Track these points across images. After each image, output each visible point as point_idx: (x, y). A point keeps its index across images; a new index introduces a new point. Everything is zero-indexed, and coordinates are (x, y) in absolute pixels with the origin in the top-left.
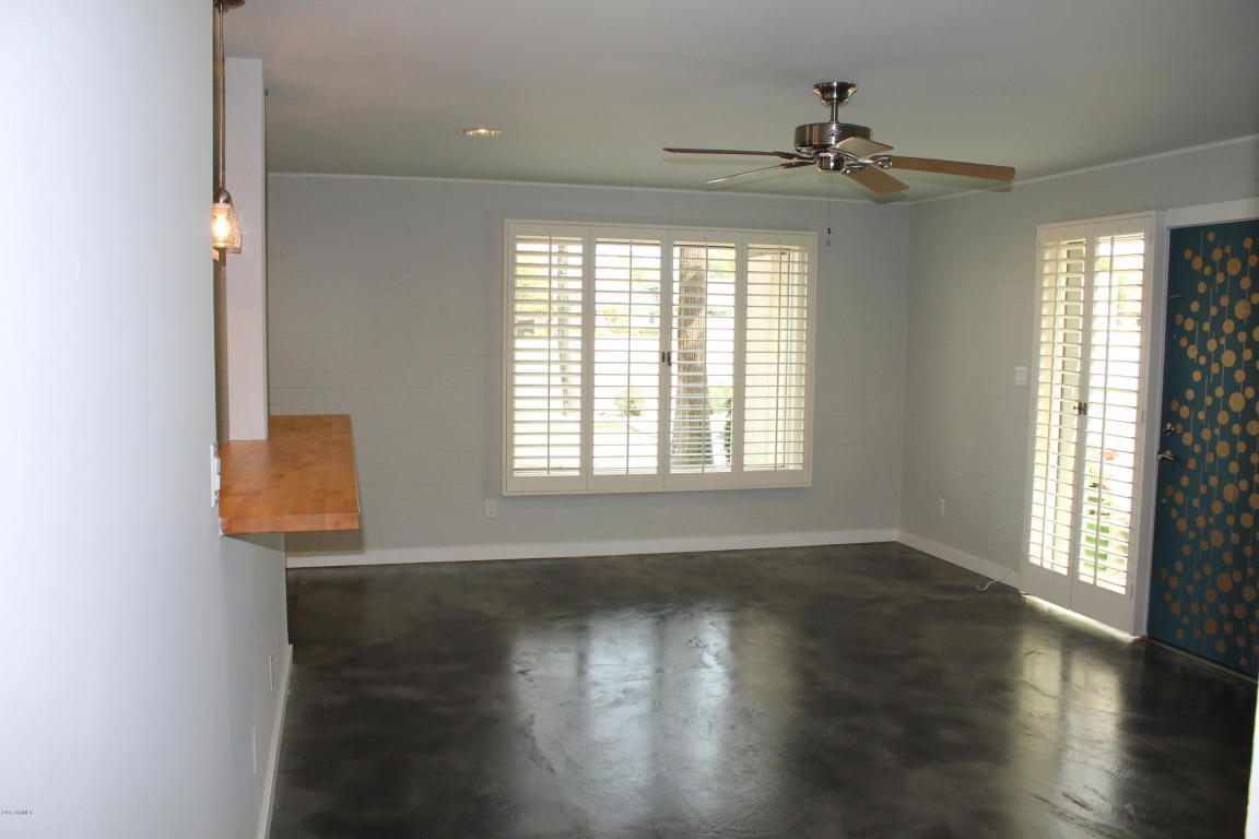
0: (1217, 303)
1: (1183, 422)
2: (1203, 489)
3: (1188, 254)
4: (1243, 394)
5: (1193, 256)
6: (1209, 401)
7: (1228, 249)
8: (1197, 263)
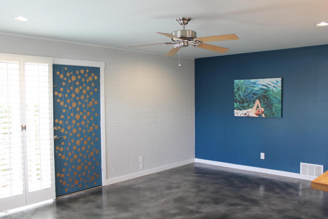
0: (69, 88)
1: (60, 125)
2: (69, 144)
3: (58, 73)
4: (79, 114)
5: (60, 74)
6: (69, 118)
7: (72, 73)
8: (62, 76)
